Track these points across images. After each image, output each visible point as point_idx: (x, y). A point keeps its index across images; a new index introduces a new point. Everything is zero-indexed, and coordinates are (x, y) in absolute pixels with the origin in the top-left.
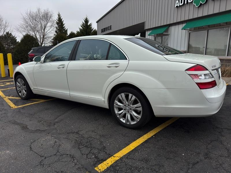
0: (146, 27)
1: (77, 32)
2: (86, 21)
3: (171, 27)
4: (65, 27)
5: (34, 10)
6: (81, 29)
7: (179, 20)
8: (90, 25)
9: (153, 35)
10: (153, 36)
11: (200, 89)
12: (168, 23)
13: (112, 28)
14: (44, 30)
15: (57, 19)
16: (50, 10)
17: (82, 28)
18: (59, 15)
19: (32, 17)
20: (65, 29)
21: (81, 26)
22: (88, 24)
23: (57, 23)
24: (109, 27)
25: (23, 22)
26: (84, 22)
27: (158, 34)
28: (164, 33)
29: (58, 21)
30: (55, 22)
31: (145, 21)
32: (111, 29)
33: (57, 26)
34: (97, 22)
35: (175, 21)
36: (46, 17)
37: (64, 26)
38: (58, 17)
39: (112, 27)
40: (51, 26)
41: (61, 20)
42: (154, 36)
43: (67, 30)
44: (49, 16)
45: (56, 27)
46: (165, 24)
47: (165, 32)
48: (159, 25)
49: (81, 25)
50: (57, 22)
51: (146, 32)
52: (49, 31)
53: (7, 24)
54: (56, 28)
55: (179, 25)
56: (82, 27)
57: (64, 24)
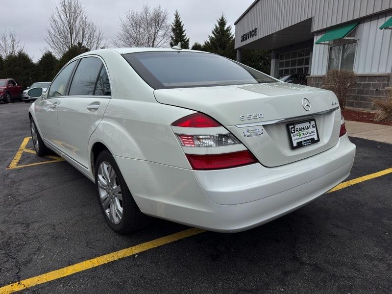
0: (315, 28)
1: (205, 43)
2: (222, 23)
3: (361, 26)
4: (185, 36)
5: (139, 11)
6: (213, 38)
7: (378, 10)
8: (228, 30)
9: (327, 42)
10: (326, 44)
11: (194, 169)
12: (356, 17)
13: (257, 33)
14: (153, 42)
15: (174, 22)
16: (163, 9)
17: (213, 36)
18: (177, 16)
19: (136, 23)
20: (186, 39)
21: (213, 33)
22: (225, 29)
23: (174, 30)
24: (253, 31)
25: (121, 32)
26: (218, 26)
27: (336, 40)
28: (345, 38)
29: (175, 25)
30: (171, 28)
31: (313, 15)
32: (255, 35)
33: (172, 34)
34: (236, 24)
35: (370, 12)
36: (157, 20)
37: (184, 34)
38: (175, 19)
39: (257, 30)
40: (164, 36)
41: (180, 24)
42: (328, 44)
43: (188, 41)
44: (161, 18)
45: (172, 37)
46: (350, 19)
47: (348, 36)
48: (339, 22)
49: (213, 30)
50: (173, 28)
51: (315, 37)
52: (160, 44)
53: (101, 35)
54: (170, 39)
55: (371, 21)
56: (215, 35)
57: (184, 31)
